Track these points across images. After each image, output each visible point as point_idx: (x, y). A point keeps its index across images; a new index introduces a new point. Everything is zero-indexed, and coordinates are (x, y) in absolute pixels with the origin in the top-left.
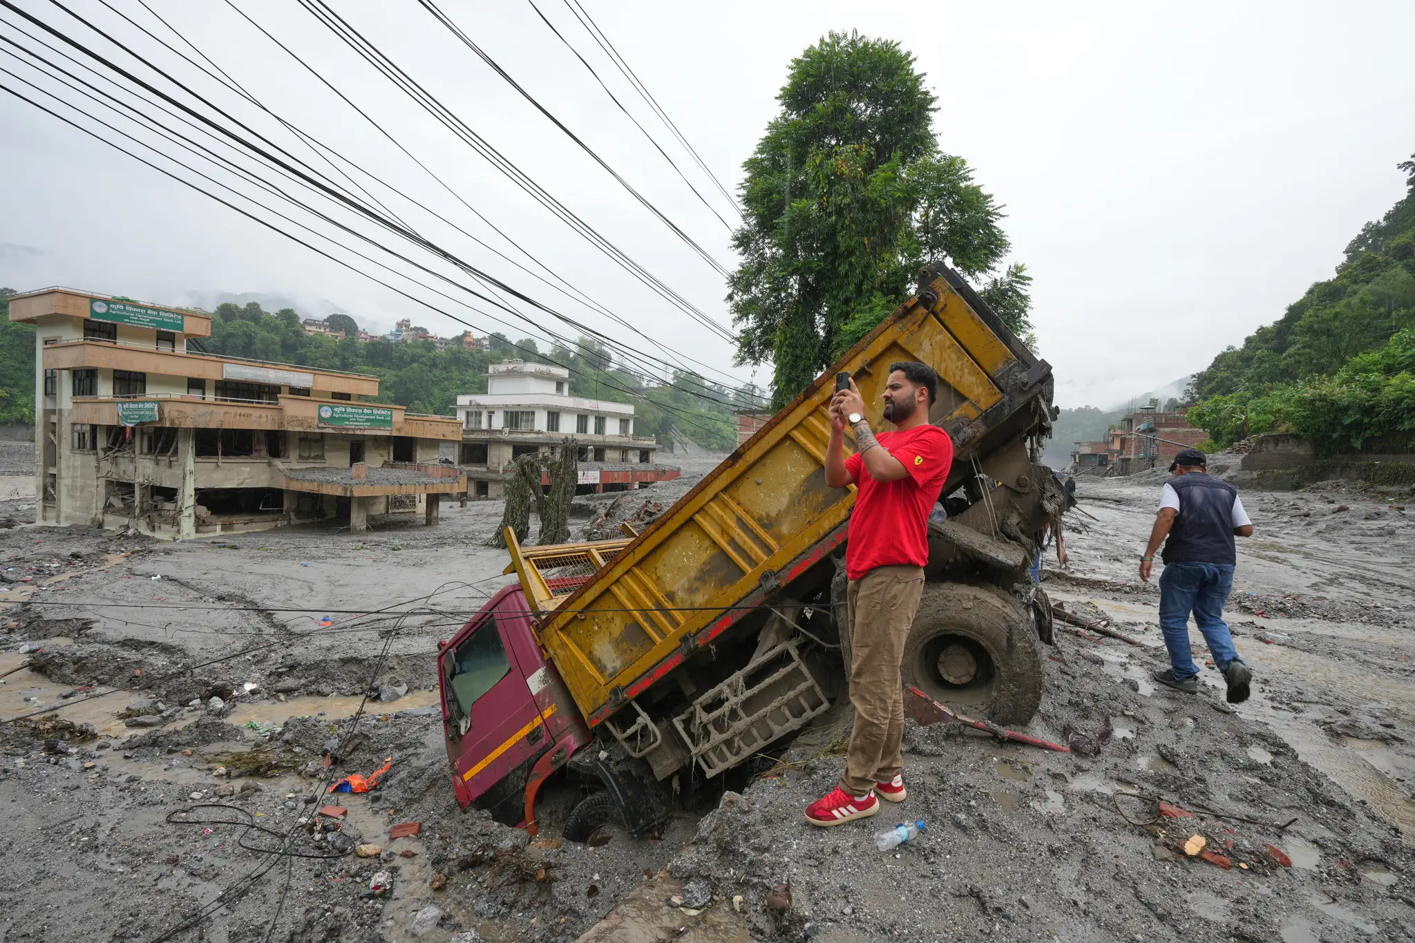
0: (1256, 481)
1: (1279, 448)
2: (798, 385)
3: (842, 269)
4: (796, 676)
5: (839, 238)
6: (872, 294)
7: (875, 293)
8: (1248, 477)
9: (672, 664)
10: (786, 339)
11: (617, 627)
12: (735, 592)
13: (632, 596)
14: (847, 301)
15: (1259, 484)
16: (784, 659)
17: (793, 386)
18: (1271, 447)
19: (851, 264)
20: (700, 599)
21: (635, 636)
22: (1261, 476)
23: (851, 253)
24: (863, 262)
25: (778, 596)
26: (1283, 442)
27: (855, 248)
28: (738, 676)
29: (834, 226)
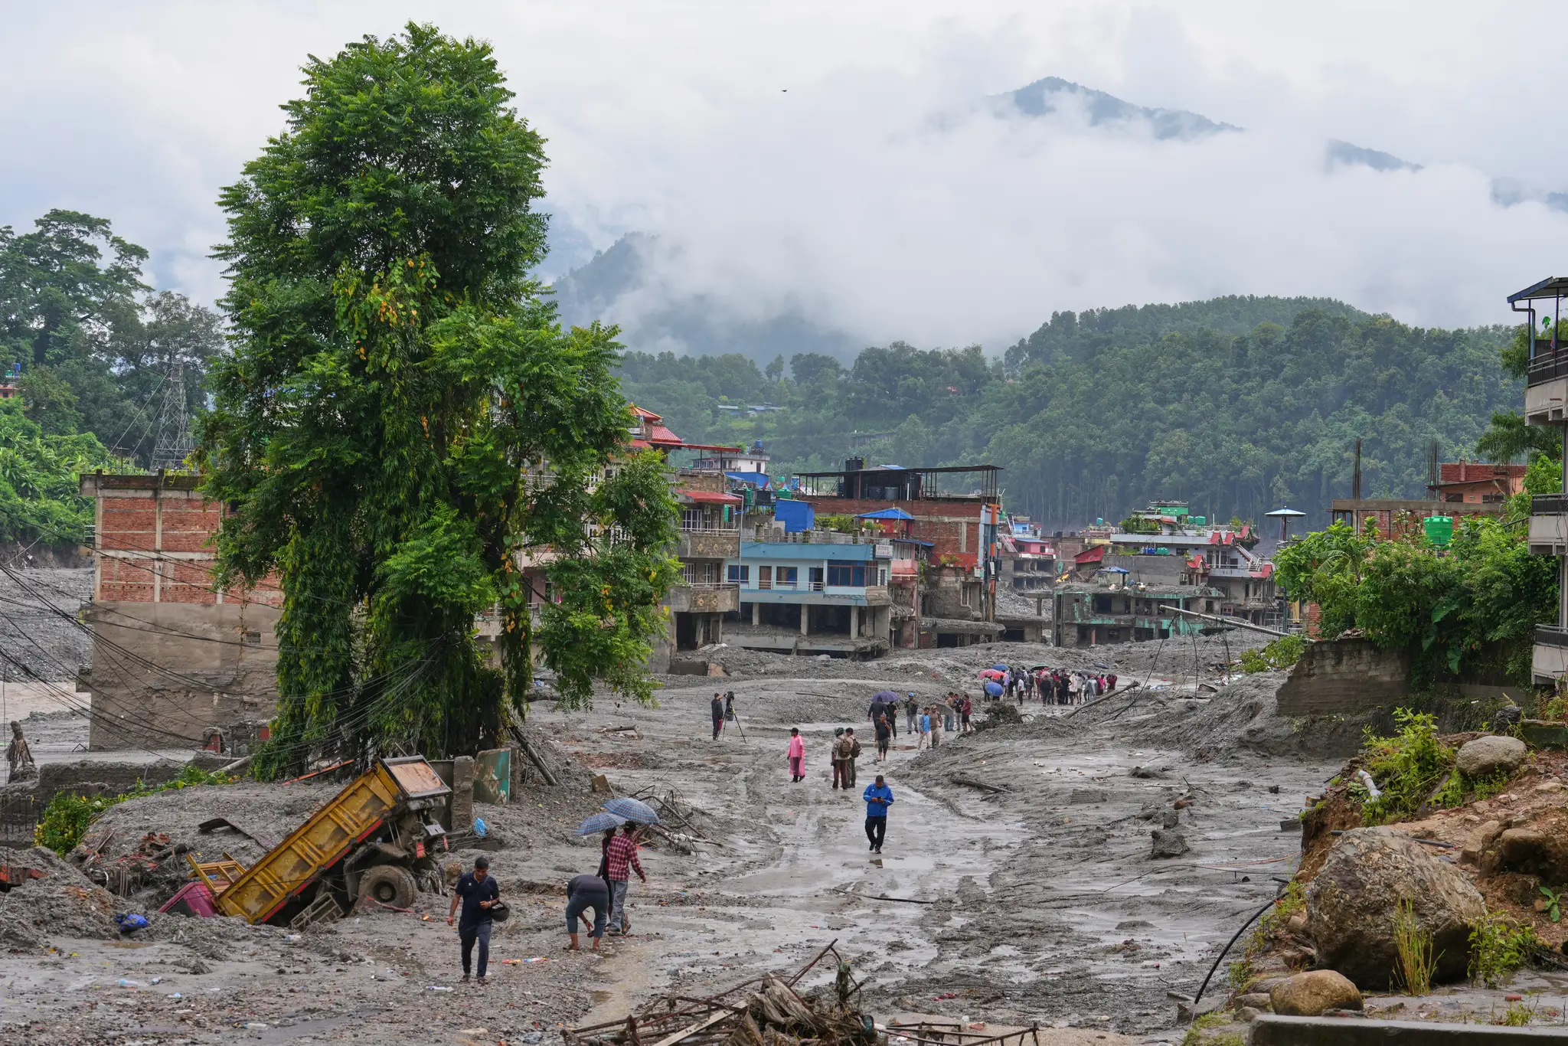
0: (1296, 740)
1: (1343, 668)
2: (322, 636)
3: (390, 464)
4: (332, 904)
5: (384, 416)
6: (433, 505)
7: (438, 502)
8: (1284, 731)
9: (282, 906)
10: (302, 562)
11: (257, 894)
12: (309, 873)
13: (264, 880)
14: (396, 511)
15: (1302, 746)
16: (328, 898)
17: (315, 636)
18: (1329, 665)
19: (401, 458)
20: (293, 878)
21: (266, 896)
22: (1306, 730)
23: (400, 441)
24: (421, 456)
25: (325, 874)
26: (1350, 654)
27: (408, 436)
28: (309, 908)
29: (376, 396)
